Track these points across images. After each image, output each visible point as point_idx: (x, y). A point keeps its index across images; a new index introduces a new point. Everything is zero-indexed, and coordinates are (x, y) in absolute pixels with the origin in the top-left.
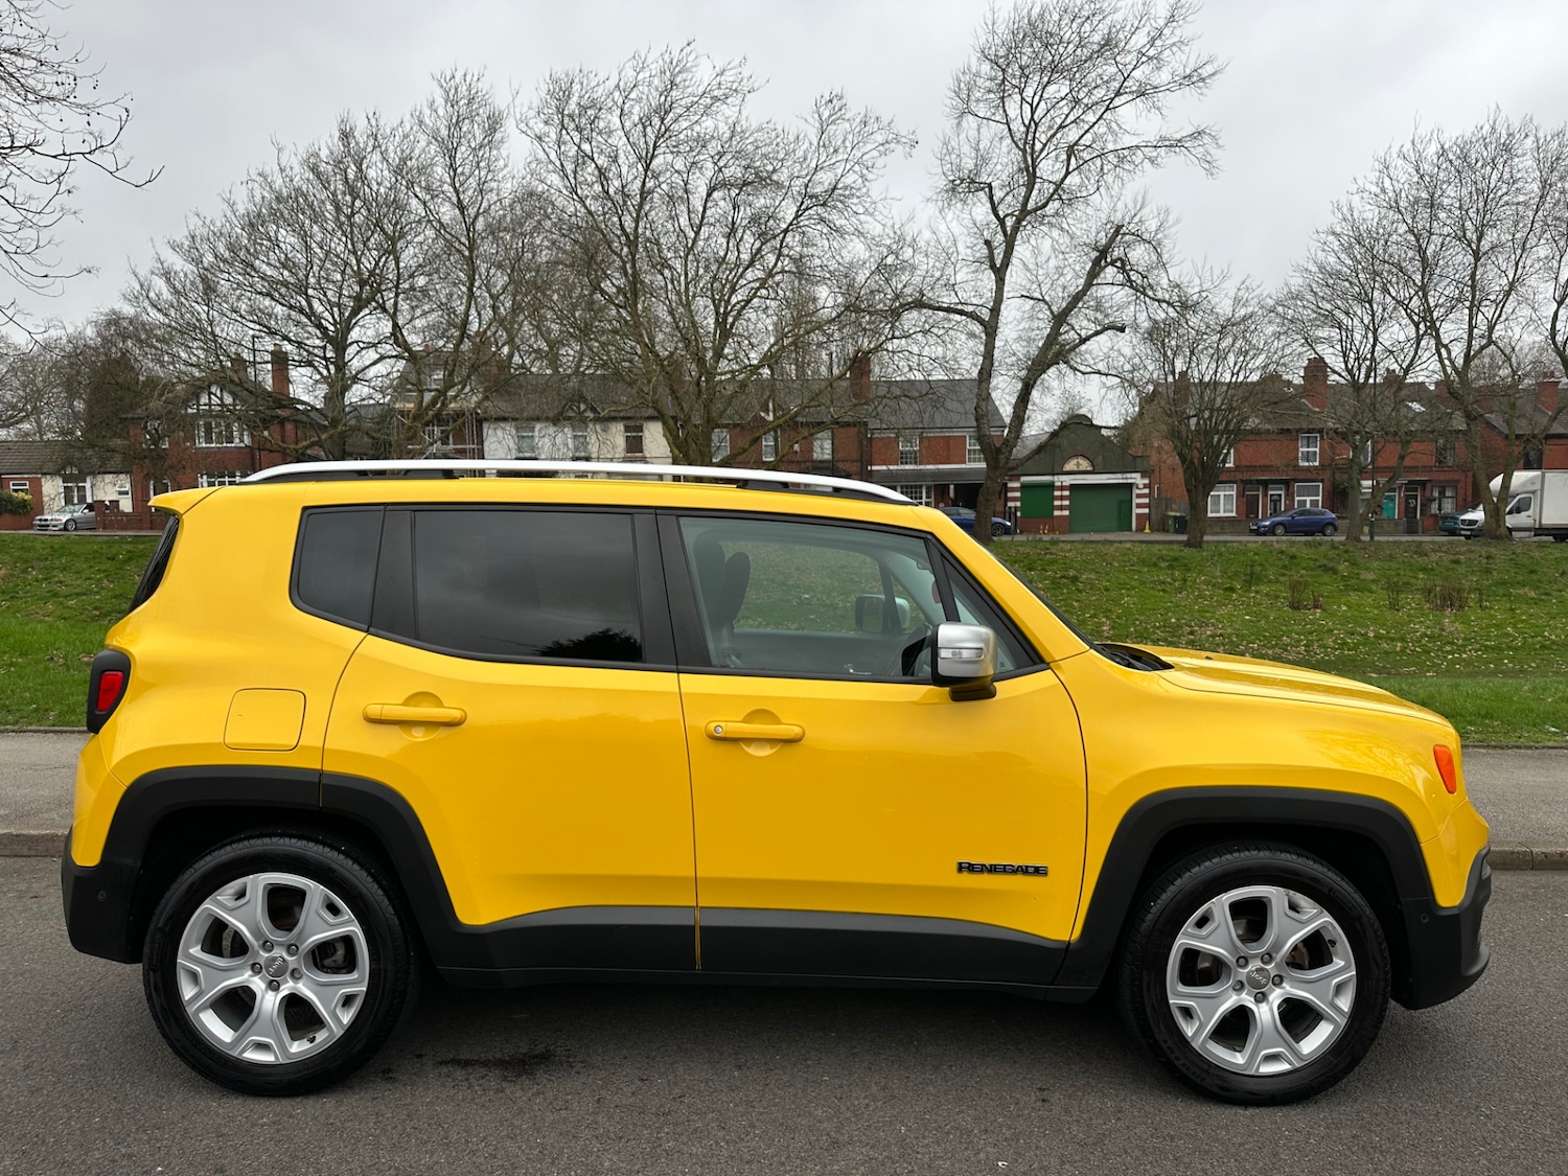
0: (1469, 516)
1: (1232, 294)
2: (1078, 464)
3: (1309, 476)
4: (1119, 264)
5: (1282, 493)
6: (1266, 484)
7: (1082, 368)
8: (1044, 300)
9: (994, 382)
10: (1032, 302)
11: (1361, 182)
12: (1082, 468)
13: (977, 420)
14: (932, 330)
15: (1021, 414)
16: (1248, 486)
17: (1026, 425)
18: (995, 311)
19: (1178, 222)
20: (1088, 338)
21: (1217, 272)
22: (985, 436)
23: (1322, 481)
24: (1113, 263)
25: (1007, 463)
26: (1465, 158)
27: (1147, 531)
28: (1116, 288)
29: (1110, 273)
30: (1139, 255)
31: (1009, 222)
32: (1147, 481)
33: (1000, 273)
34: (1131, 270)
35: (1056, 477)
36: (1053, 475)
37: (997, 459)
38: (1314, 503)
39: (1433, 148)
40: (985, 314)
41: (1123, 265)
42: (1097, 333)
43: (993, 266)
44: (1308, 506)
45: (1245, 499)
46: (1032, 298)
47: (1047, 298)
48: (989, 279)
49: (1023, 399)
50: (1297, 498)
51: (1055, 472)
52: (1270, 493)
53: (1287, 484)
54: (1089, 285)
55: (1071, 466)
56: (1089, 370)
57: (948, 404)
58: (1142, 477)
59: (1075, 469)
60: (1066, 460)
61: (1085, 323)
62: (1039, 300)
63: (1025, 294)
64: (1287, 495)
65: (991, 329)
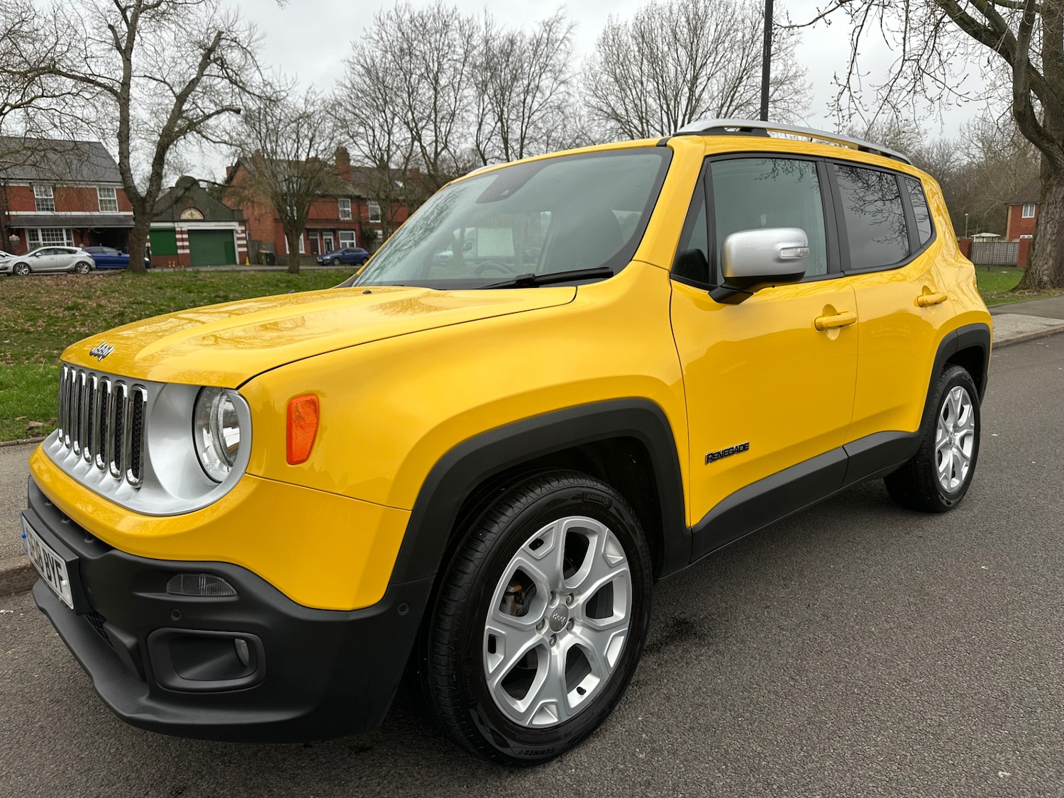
0: (444, 253)
1: (304, 94)
2: (192, 214)
3: (347, 226)
4: (219, 62)
5: (332, 238)
6: (321, 232)
7: (214, 138)
8: (165, 82)
9: (132, 144)
10: (155, 82)
11: (368, 31)
12: (194, 218)
13: (122, 174)
14: (80, 93)
15: (160, 171)
16: (310, 233)
17: (164, 181)
18: (126, 84)
19: (263, 37)
20: (210, 116)
21: (289, 78)
22: (131, 187)
23: (354, 230)
24: (215, 61)
25: (152, 210)
26: (424, 25)
27: (248, 264)
28: (219, 80)
29: (214, 69)
30: (234, 56)
31: (129, 14)
32: (243, 228)
33: (126, 53)
34: (228, 68)
35: (176, 224)
36: (174, 222)
37: (144, 207)
38: (352, 245)
39: (407, 16)
40: (117, 88)
41: (223, 64)
42: (218, 113)
43: (119, 48)
44: (348, 246)
45: (309, 242)
46: (154, 79)
47: (167, 80)
48: (118, 59)
49: (159, 161)
50: (341, 241)
51: (175, 219)
52: (324, 237)
53: (334, 231)
54: (201, 74)
55: (186, 215)
56: (218, 140)
57: (93, 159)
58: (240, 225)
59: (190, 218)
60: (182, 211)
61: (207, 103)
62: (161, 81)
63: (148, 75)
64: (335, 239)
65: (123, 98)
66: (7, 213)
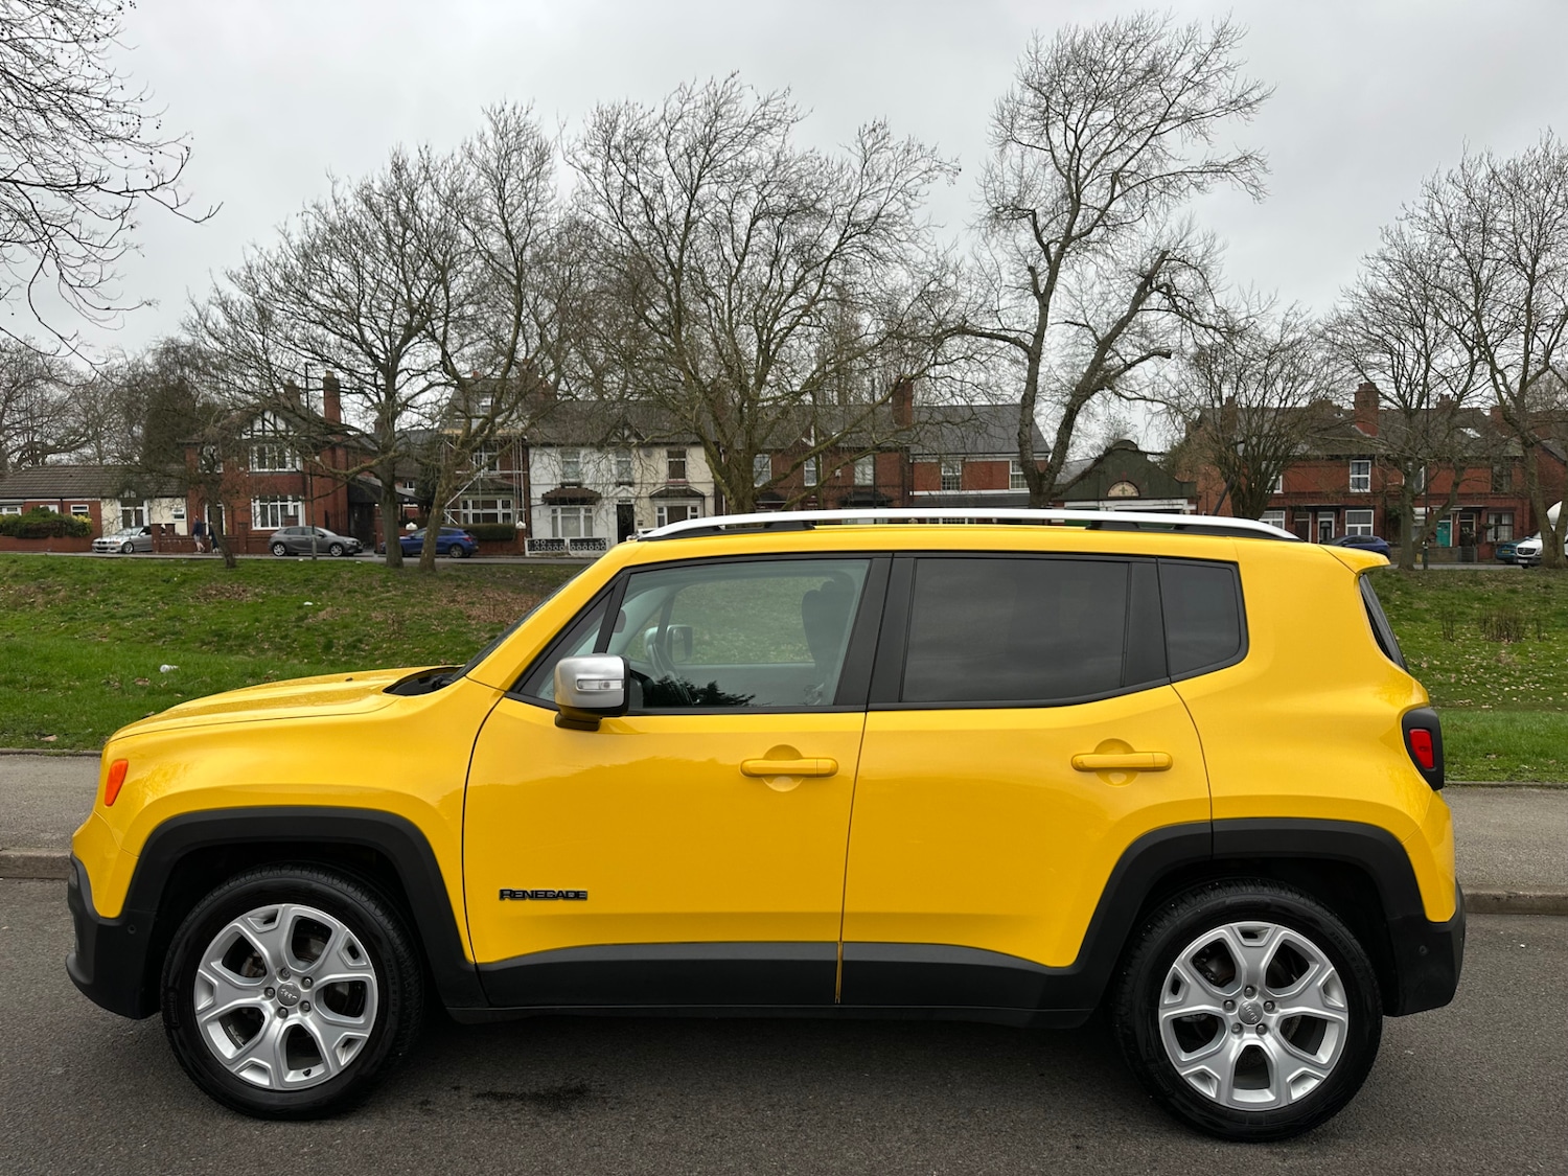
0: (1527, 544)
1: (1280, 319)
2: (1123, 490)
3: (1360, 502)
4: (1164, 290)
5: (1333, 520)
6: (1315, 511)
7: (1127, 394)
8: (1088, 326)
9: (1037, 408)
10: (1076, 328)
11: (1410, 208)
12: (1127, 494)
13: (1020, 446)
14: (975, 356)
15: (1065, 440)
16: (1297, 513)
17: (1070, 451)
18: (1039, 337)
19: (1224, 247)
20: (1133, 364)
21: (1264, 297)
22: (1029, 461)
23: (1373, 508)
24: (1158, 289)
25: (1050, 489)
26: (1517, 182)
28: (1161, 314)
29: (1156, 298)
30: (1184, 280)
31: (1053, 249)
32: (1193, 507)
33: (1044, 299)
34: (1177, 295)
35: (1101, 503)
36: (1098, 500)
37: (1040, 486)
38: (1366, 531)
39: (1482, 174)
40: (1029, 340)
41: (1169, 291)
42: (1142, 359)
43: (1036, 293)
44: (1359, 533)
45: (1294, 526)
46: (1076, 324)
47: (1091, 324)
48: (1032, 305)
49: (1067, 425)
50: (1348, 526)
51: (1100, 497)
52: (1320, 519)
53: (1338, 511)
54: (1134, 311)
55: (1116, 491)
56: (1134, 396)
57: (991, 429)
58: (1189, 503)
59: (1121, 494)
60: (1111, 486)
61: (1130, 349)
62: (1084, 326)
63: (1069, 319)
64: (1337, 522)
65: (1034, 355)
66: (911, 493)
